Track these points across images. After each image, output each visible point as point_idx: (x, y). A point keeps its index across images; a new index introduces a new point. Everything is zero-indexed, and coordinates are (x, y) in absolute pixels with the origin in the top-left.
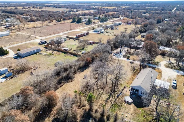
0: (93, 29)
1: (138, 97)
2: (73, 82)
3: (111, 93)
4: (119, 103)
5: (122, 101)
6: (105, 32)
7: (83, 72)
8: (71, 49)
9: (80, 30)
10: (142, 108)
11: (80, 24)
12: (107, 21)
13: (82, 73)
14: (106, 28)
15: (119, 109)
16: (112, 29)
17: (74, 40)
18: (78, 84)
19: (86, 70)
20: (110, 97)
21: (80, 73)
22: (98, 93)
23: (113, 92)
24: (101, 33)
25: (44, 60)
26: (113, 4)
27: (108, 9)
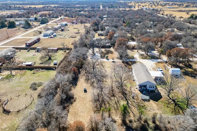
0: (39, 33)
1: (148, 92)
2: (77, 101)
3: (125, 98)
4: (140, 104)
5: (140, 101)
6: (57, 35)
7: (76, 85)
8: (35, 63)
9: (22, 36)
10: (160, 100)
11: (15, 29)
12: (48, 22)
13: (77, 87)
14: (56, 31)
15: (145, 109)
16: (62, 30)
17: (27, 50)
18: (85, 101)
19: (78, 82)
20: (127, 102)
21: (74, 88)
22: (114, 102)
23: (126, 96)
24: (54, 36)
25: (8, 86)
26: (37, 2)
27: (35, 8)
